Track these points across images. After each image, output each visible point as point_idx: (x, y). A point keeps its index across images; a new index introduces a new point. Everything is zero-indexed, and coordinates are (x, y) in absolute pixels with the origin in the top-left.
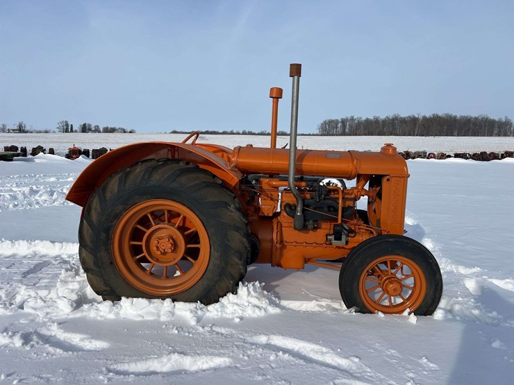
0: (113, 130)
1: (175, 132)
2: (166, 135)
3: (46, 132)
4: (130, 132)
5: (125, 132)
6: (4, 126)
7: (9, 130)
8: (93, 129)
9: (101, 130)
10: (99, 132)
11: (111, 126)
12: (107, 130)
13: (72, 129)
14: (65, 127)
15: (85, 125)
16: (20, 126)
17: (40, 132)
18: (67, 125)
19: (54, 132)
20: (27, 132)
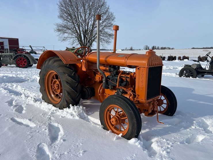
0: (164, 48)
1: (193, 48)
2: (189, 50)
3: (140, 50)
4: (172, 49)
5: (170, 49)
6: (126, 48)
7: (128, 50)
8: (157, 48)
9: (160, 48)
10: (159, 49)
11: (164, 47)
12: (162, 48)
13: (149, 48)
14: (146, 48)
15: (154, 46)
16: (131, 48)
17: (138, 50)
18: (147, 47)
19: (142, 50)
20: (133, 50)
